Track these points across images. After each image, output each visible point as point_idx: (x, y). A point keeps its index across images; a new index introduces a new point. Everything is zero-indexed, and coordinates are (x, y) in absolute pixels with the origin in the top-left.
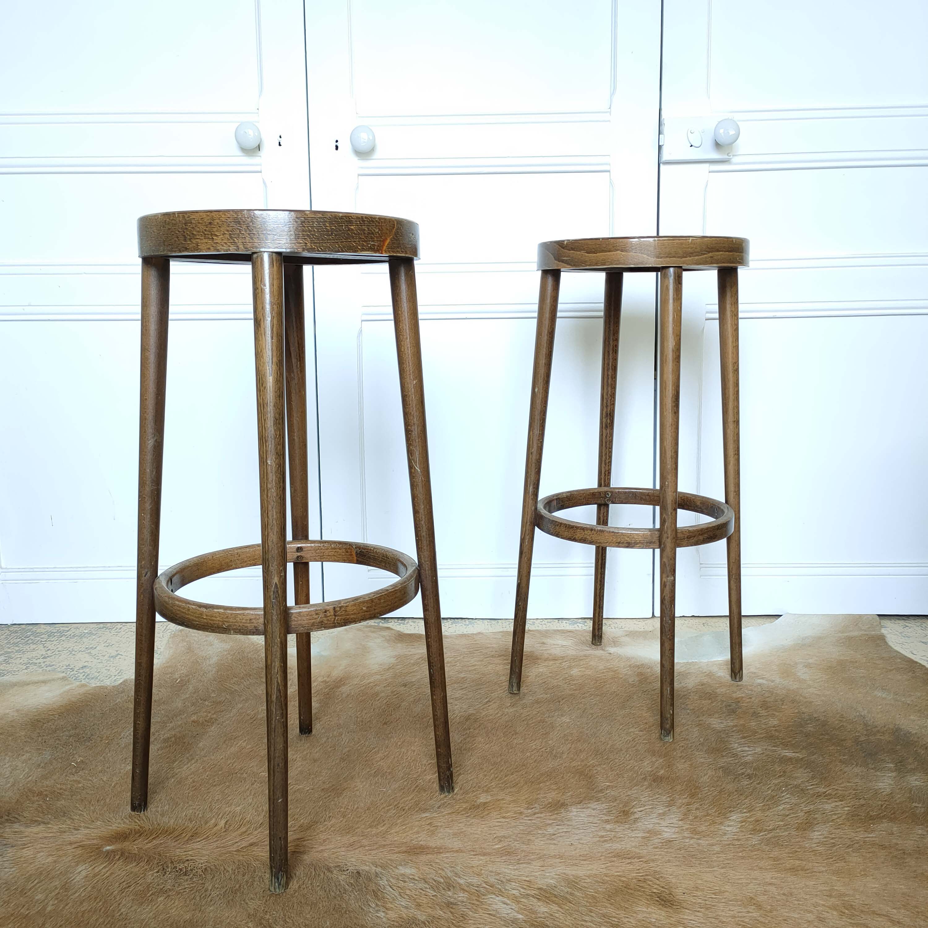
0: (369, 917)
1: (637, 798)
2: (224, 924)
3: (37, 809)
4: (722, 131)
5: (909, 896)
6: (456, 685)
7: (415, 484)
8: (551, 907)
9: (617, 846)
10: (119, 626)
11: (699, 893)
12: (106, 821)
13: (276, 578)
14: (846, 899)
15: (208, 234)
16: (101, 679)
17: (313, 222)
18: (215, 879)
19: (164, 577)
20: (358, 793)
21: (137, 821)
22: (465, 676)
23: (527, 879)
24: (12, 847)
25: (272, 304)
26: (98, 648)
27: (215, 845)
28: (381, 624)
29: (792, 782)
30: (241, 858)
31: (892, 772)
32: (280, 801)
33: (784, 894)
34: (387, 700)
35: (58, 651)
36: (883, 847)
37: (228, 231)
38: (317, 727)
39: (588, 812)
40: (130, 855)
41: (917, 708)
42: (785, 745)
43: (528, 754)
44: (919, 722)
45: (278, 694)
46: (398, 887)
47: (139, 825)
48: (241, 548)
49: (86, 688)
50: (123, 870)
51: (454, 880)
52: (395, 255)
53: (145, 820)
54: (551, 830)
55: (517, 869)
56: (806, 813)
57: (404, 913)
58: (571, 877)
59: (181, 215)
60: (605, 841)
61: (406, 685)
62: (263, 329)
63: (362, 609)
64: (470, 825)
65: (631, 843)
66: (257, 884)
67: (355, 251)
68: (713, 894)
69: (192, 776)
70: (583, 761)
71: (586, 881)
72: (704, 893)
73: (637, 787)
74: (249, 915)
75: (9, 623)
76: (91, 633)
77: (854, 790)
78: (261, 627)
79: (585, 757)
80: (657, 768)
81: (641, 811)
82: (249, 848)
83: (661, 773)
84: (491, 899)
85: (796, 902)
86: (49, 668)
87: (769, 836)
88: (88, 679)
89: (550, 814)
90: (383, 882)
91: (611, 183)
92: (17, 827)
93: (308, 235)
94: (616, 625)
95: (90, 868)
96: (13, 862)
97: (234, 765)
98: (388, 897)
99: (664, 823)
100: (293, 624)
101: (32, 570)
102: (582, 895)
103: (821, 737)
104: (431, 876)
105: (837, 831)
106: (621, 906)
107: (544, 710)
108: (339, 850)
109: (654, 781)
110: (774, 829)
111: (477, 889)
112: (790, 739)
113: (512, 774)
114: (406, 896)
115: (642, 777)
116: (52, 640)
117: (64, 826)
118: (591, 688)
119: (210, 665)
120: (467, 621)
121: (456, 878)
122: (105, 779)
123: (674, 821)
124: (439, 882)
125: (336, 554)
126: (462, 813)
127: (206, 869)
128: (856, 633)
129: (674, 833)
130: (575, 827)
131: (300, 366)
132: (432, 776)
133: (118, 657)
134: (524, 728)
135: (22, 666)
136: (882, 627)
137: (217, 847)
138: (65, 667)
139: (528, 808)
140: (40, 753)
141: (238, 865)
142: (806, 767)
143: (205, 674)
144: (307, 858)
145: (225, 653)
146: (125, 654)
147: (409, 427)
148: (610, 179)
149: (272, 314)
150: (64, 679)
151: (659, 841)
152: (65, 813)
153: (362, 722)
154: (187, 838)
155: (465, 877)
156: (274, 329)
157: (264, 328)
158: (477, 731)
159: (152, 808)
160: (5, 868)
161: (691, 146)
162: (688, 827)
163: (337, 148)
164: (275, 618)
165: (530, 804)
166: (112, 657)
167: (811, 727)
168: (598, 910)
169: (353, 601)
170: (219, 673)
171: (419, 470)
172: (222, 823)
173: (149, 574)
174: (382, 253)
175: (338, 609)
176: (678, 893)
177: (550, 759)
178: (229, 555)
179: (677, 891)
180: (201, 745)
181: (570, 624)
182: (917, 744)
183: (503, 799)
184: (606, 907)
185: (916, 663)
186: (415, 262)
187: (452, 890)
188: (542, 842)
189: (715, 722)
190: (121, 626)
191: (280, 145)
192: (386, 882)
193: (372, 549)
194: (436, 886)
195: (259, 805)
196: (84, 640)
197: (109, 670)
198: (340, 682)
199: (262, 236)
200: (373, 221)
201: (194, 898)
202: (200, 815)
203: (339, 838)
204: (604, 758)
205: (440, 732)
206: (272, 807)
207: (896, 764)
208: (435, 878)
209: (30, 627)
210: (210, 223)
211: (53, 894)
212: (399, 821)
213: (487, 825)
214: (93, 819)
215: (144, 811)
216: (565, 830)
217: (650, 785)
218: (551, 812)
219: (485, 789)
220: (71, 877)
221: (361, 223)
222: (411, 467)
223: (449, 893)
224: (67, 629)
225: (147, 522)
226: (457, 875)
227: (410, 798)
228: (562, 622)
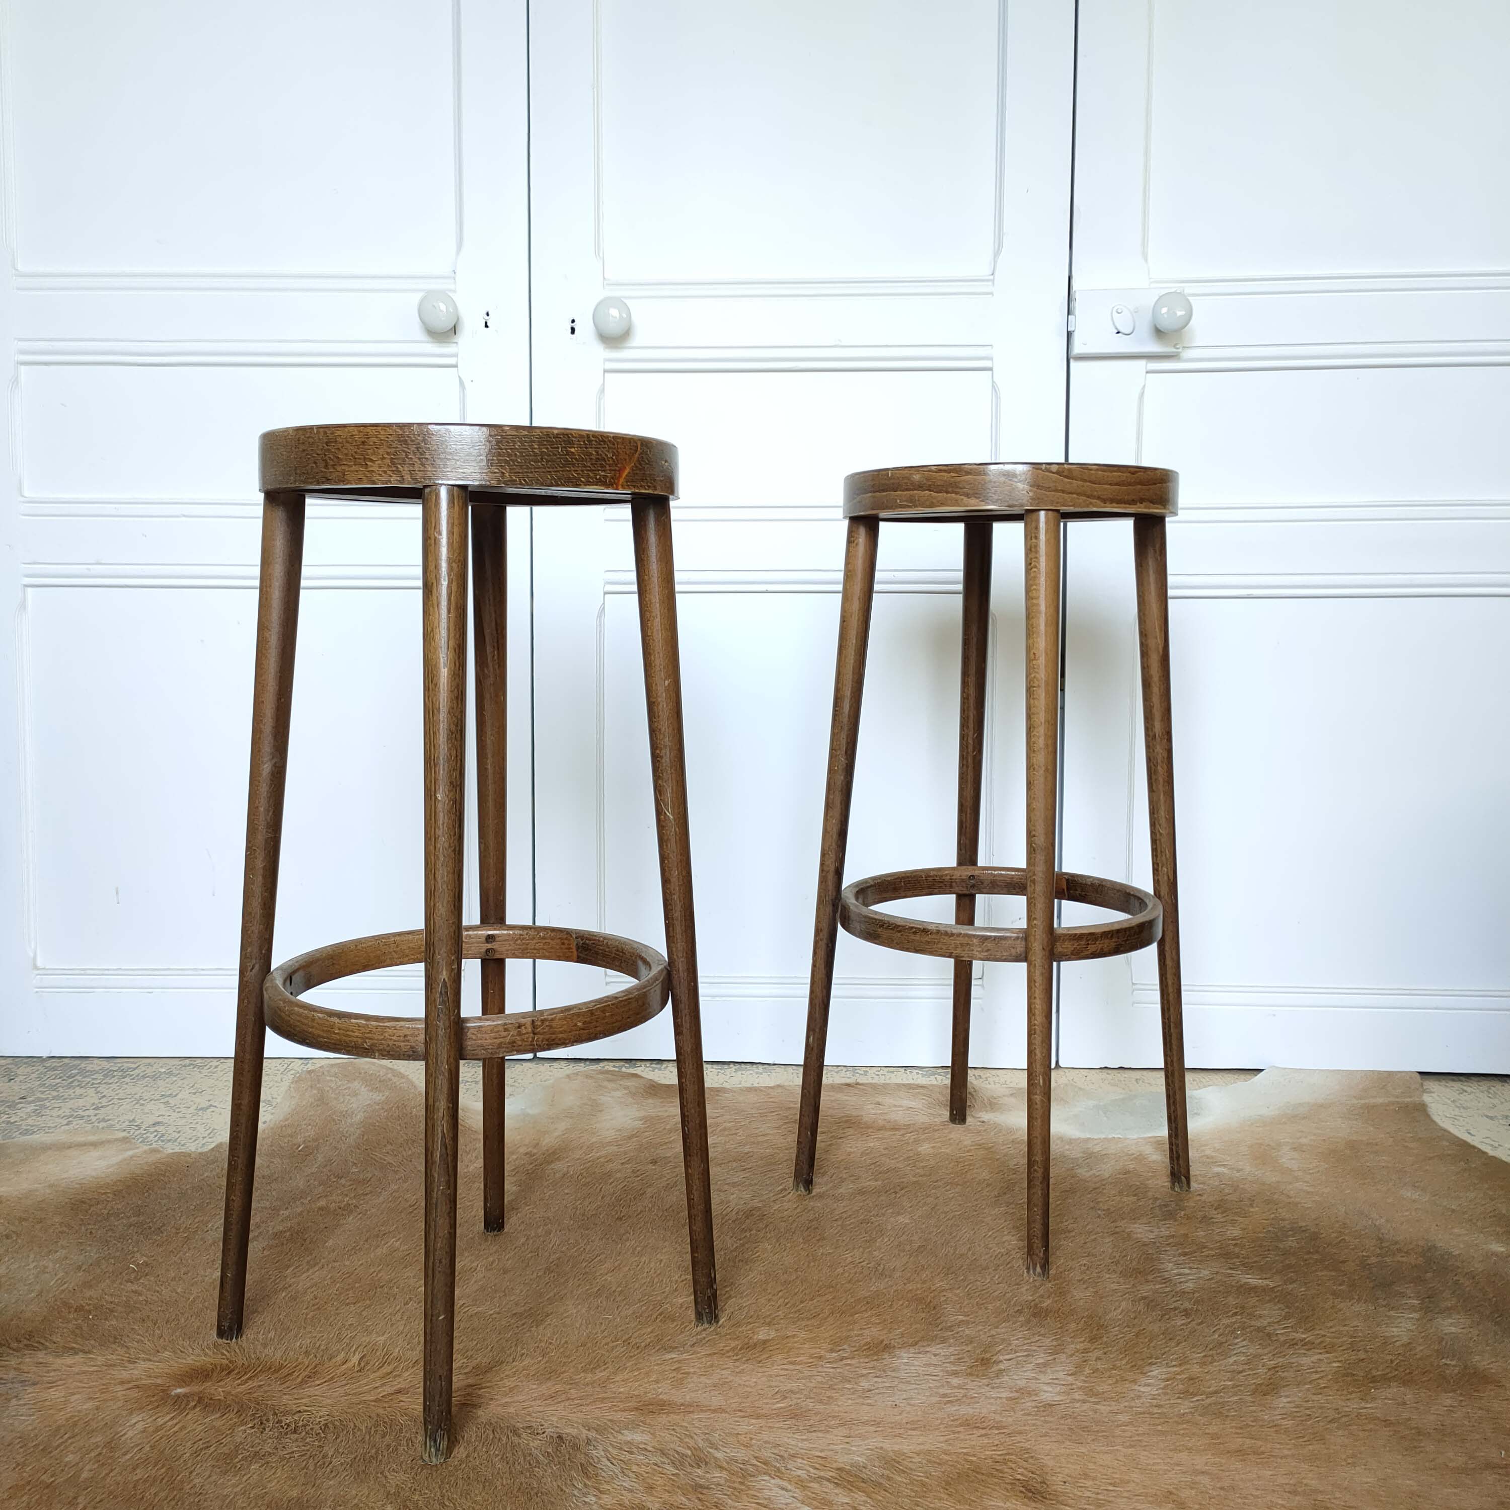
0: (573, 1502)
1: (1004, 1340)
2: (349, 1505)
3: (73, 1332)
4: (1164, 310)
5: (1419, 1496)
6: (734, 1164)
7: (666, 838)
8: (856, 1496)
9: (966, 1410)
10: (215, 1063)
11: (1089, 1483)
12: (179, 1352)
13: (444, 973)
14: (1320, 1497)
15: (359, 459)
16: (183, 1143)
17: (514, 442)
18: (339, 1440)
19: (280, 972)
20: (568, 1321)
21: (226, 1353)
22: (751, 1150)
23: (822, 1455)
24: (34, 1384)
25: (450, 561)
26: (180, 1096)
27: (341, 1390)
28: (624, 1069)
29: (1253, 1323)
30: (381, 1412)
31: (1415, 1311)
32: (441, 1318)
33: (1222, 1488)
34: (625, 1183)
35: (119, 1099)
36: (1387, 1423)
37: (388, 454)
38: (512, 1222)
39: (924, 1359)
40: (212, 1402)
41: (1466, 1216)
42: (1249, 1267)
43: (840, 1270)
44: (1466, 1238)
45: (444, 1150)
46: (621, 1460)
47: (228, 1359)
48: (400, 934)
49: (159, 1156)
50: (199, 1422)
51: (708, 1452)
52: (637, 491)
53: (237, 1351)
54: (864, 1384)
55: (805, 1440)
56: (1270, 1369)
57: (627, 1498)
58: (891, 1454)
59: (322, 430)
60: (949, 1402)
61: (656, 1162)
62: (435, 598)
63: (576, 1025)
64: (739, 1372)
65: (989, 1406)
66: (404, 1449)
67: (577, 485)
68: (1111, 1484)
69: (314, 1288)
70: (924, 1282)
71: (914, 1460)
72: (1097, 1482)
73: (1008, 1324)
74: (389, 1493)
75: (45, 1054)
76: (170, 1073)
77: (1352, 1337)
78: (421, 1048)
79: (929, 1276)
80: (1042, 1296)
81: (1010, 1360)
82: (395, 1396)
83: (1045, 1304)
84: (763, 1482)
85: (1240, 1500)
86: (103, 1124)
87: (1209, 1401)
88: (163, 1141)
89: (867, 1360)
90: (597, 1453)
91: (994, 387)
92: (41, 1356)
93: (506, 462)
94: (997, 1079)
95: (151, 1419)
96: (33, 1407)
97: (380, 1275)
98: (603, 1474)
99: (1043, 1378)
100: (470, 1044)
101: (84, 972)
102: (905, 1480)
103: (1306, 1257)
104: (672, 1446)
105: (1315, 1398)
106: (964, 1498)
107: (871, 1204)
108: (533, 1403)
109: (1034, 1315)
110: (1216, 1392)
111: (741, 1466)
112: (1255, 1259)
113: (812, 1299)
114: (631, 1474)
115: (1017, 1309)
116: (110, 1081)
117: (114, 1357)
118: (948, 1174)
119: (352, 1125)
120: (761, 1067)
121: (711, 1450)
122: (179, 1290)
123: (1061, 1375)
124: (684, 1456)
125: (545, 947)
126: (728, 1355)
127: (326, 1425)
128: (1380, 1100)
129: (1059, 1394)
130: (903, 1380)
131: (498, 658)
132: (686, 1299)
133: (211, 1110)
134: (836, 1231)
135: (61, 1120)
136: (1424, 1091)
137: (347, 1394)
138: (127, 1123)
139: (832, 1351)
140: (82, 1250)
141: (377, 1421)
142: (1278, 1302)
143: (343, 1138)
144: (483, 1415)
145: (377, 1107)
146: (222, 1105)
147: (658, 751)
148: (993, 382)
149: (449, 575)
150: (125, 1140)
151: (1033, 1404)
152: (115, 1338)
153: (583, 1215)
154: (299, 1380)
155: (725, 1449)
156: (452, 598)
157: (437, 597)
158: (761, 1234)
159: (249, 1333)
160: (22, 1415)
161: (1118, 333)
162: (1080, 1384)
163: (573, 331)
164: (441, 1032)
165: (835, 1345)
166: (201, 1109)
167: (1292, 1241)
168: (928, 1503)
169: (562, 1012)
170: (366, 1137)
171: (671, 817)
172: (355, 1359)
173: (257, 967)
174: (617, 489)
175: (539, 1023)
176: (1056, 1483)
177: (873, 1279)
178: (381, 944)
179: (1054, 1478)
180: (330, 1243)
181: (923, 1076)
182: (1460, 1270)
183: (794, 1336)
184: (941, 1499)
185: (1474, 1147)
186: (672, 504)
187: (703, 1466)
188: (850, 1401)
189: (1140, 1230)
190: (218, 1063)
191: (486, 326)
192: (602, 1453)
193: (601, 939)
194: (679, 1462)
195: (415, 1334)
196: (160, 1083)
197: (194, 1129)
198: (553, 1155)
199: (438, 462)
200: (604, 442)
201: (305, 1467)
202: (322, 1347)
203: (535, 1387)
204: (958, 1280)
205: (699, 1226)
206: (429, 1327)
207: (1423, 1300)
208: (679, 1449)
209: (77, 1062)
210: (363, 443)
211: (93, 1454)
212: (629, 1364)
213: (766, 1374)
214: (159, 1348)
215: (237, 1338)
216: (887, 1385)
217: (1028, 1321)
218: (867, 1356)
219: (768, 1320)
220: (121, 1431)
221: (586, 444)
222: (659, 812)
223: (698, 1471)
224: (134, 1066)
225: (258, 889)
226: (713, 1445)
227: (649, 1330)
228: (911, 1072)
